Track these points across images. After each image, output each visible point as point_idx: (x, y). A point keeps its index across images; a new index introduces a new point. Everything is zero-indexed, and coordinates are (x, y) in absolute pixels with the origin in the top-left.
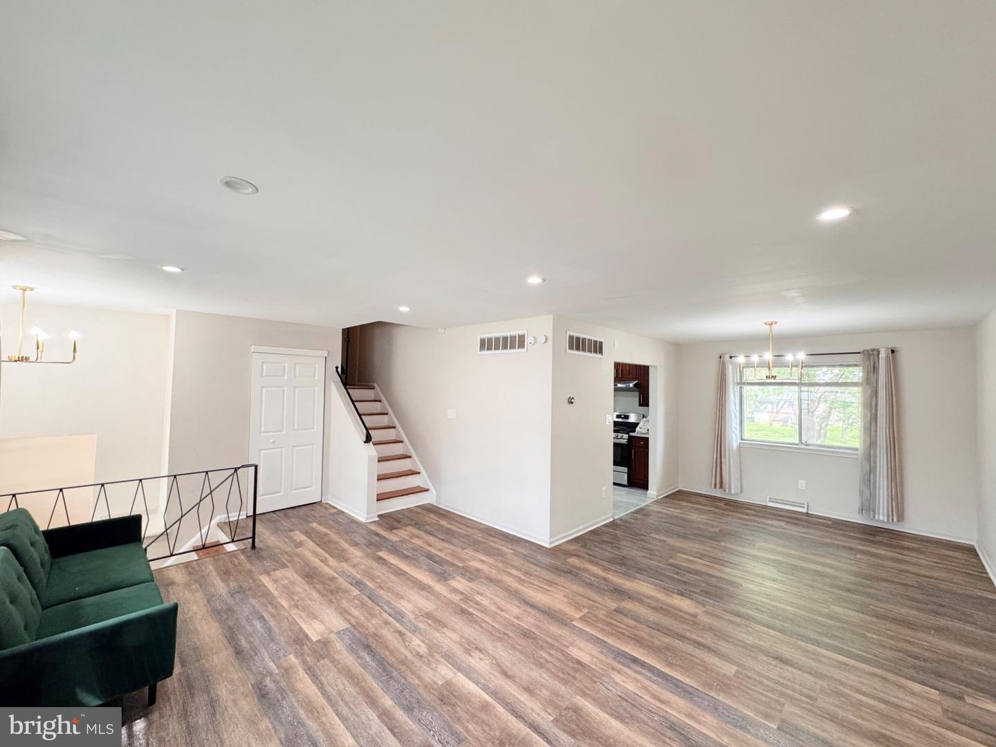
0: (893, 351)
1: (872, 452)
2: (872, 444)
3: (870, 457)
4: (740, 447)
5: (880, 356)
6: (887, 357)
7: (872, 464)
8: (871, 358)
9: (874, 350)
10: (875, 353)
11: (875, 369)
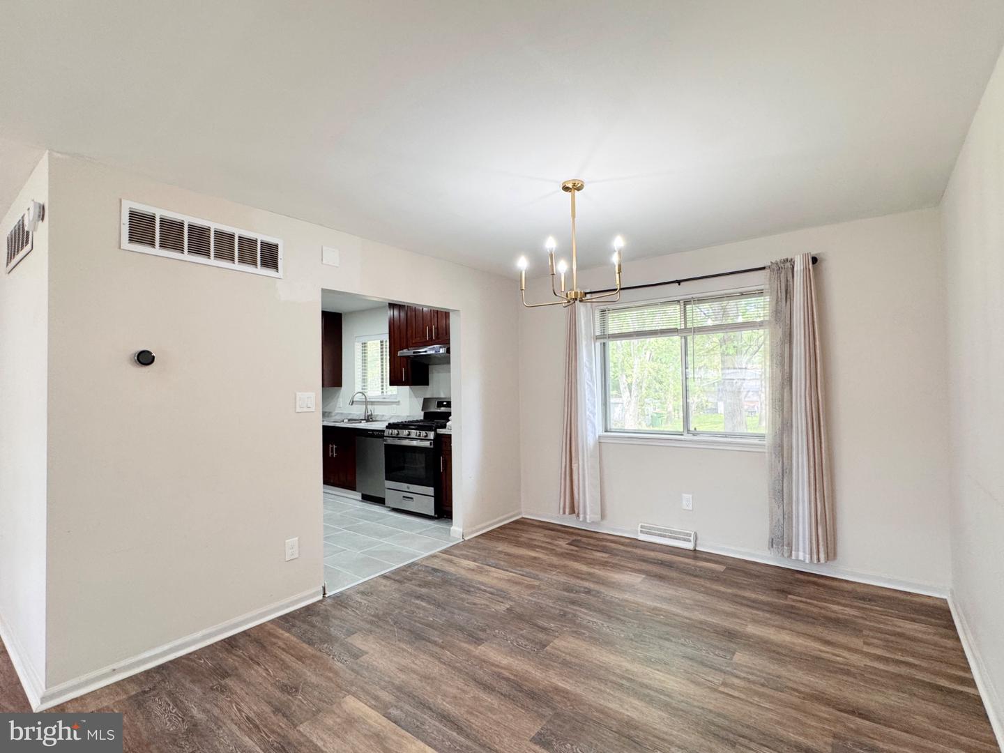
0: (815, 260)
1: (785, 440)
2: (784, 426)
3: (782, 450)
4: (600, 443)
5: (795, 269)
6: (806, 269)
7: (785, 461)
8: (782, 275)
9: (786, 261)
10: (788, 264)
11: (788, 294)
